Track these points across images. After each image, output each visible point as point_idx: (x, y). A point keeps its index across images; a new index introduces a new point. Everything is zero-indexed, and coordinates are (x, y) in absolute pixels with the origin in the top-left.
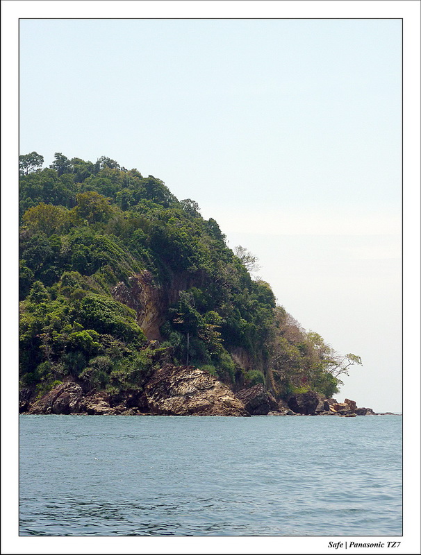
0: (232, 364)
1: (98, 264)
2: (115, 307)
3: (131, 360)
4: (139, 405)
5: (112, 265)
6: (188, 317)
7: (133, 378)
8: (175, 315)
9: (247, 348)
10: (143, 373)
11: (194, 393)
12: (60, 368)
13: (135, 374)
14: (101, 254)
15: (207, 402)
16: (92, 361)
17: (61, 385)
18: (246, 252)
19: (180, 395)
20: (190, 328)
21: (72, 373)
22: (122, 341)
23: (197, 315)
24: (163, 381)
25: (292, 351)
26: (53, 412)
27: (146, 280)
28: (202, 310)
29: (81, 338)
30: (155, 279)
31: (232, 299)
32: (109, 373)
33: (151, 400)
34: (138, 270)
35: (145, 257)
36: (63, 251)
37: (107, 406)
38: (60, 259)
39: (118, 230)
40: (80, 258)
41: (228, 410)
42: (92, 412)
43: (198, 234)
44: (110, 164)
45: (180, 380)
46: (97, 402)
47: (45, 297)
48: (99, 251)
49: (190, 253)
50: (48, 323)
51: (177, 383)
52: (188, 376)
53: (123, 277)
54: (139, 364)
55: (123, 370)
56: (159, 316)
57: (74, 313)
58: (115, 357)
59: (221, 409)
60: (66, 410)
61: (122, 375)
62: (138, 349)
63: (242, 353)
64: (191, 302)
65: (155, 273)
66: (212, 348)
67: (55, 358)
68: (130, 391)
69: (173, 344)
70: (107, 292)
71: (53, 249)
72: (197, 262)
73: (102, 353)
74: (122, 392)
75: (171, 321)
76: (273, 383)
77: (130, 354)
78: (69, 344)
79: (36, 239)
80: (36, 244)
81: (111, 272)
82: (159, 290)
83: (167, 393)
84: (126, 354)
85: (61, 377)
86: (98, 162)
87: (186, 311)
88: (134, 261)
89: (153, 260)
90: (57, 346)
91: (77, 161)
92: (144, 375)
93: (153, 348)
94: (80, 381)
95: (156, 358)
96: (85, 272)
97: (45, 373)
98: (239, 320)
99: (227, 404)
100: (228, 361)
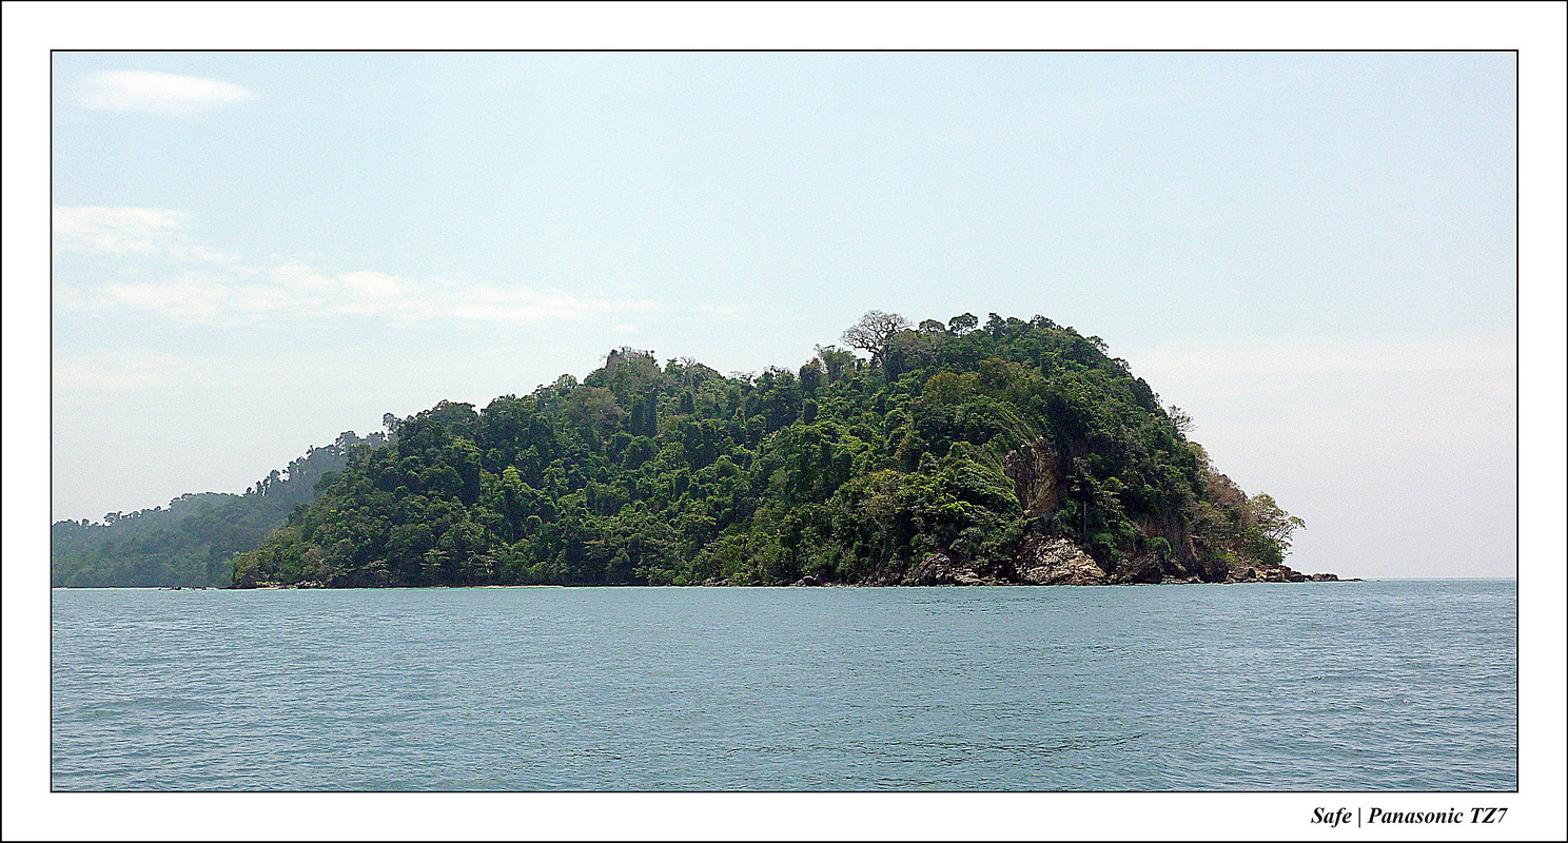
0: (1131, 532)
1: (990, 432)
2: (991, 477)
3: (1003, 530)
4: (1009, 576)
5: (1004, 433)
6: (1085, 485)
7: (1002, 549)
8: (1072, 482)
9: (1152, 514)
10: (1013, 543)
11: (1057, 563)
12: (931, 540)
13: (1004, 545)
14: (993, 422)
15: (1068, 572)
16: (963, 533)
17: (930, 556)
18: (1181, 411)
19: (1045, 565)
20: (1087, 495)
21: (943, 546)
22: (994, 511)
23: (1094, 482)
24: (1031, 551)
25: (1215, 515)
26: (921, 583)
27: (1041, 448)
28: (1102, 476)
29: (952, 509)
30: (1052, 446)
31: (1136, 465)
32: (979, 544)
33: (1019, 570)
34: (1032, 439)
35: (1041, 423)
36: (957, 419)
37: (974, 577)
38: (954, 428)
39: (1015, 398)
40: (973, 426)
41: (1087, 579)
42: (959, 583)
43: (1101, 398)
44: (1044, 323)
45: (1045, 550)
46: (964, 573)
47: (934, 468)
48: (993, 420)
49: (1089, 417)
50: (922, 495)
51: (1042, 554)
52: (1054, 546)
53: (1015, 446)
54: (1010, 534)
55: (993, 542)
56: (1057, 485)
57: (948, 484)
58: (987, 528)
59: (1080, 578)
60: (932, 582)
61: (994, 546)
62: (1012, 519)
63: (1148, 522)
64: (1086, 469)
65: (1051, 440)
66: (1110, 515)
67: (928, 531)
68: (1000, 562)
69: (1069, 512)
70: (997, 462)
71: (948, 418)
72: (1096, 427)
73: (973, 525)
74: (991, 563)
75: (1069, 489)
76: (1193, 550)
77: (1004, 524)
78: (941, 515)
79: (929, 409)
80: (930, 414)
81: (1004, 441)
82: (1056, 458)
83: (1033, 563)
84: (999, 525)
85: (932, 549)
86: (1032, 321)
87: (1081, 477)
88: (1029, 429)
89: (1049, 427)
90: (929, 518)
91: (1012, 320)
92: (1015, 545)
93: (1026, 518)
94: (948, 553)
95: (1028, 528)
96: (976, 442)
97: (917, 546)
98: (1143, 486)
99: (1087, 573)
100: (1128, 529)
